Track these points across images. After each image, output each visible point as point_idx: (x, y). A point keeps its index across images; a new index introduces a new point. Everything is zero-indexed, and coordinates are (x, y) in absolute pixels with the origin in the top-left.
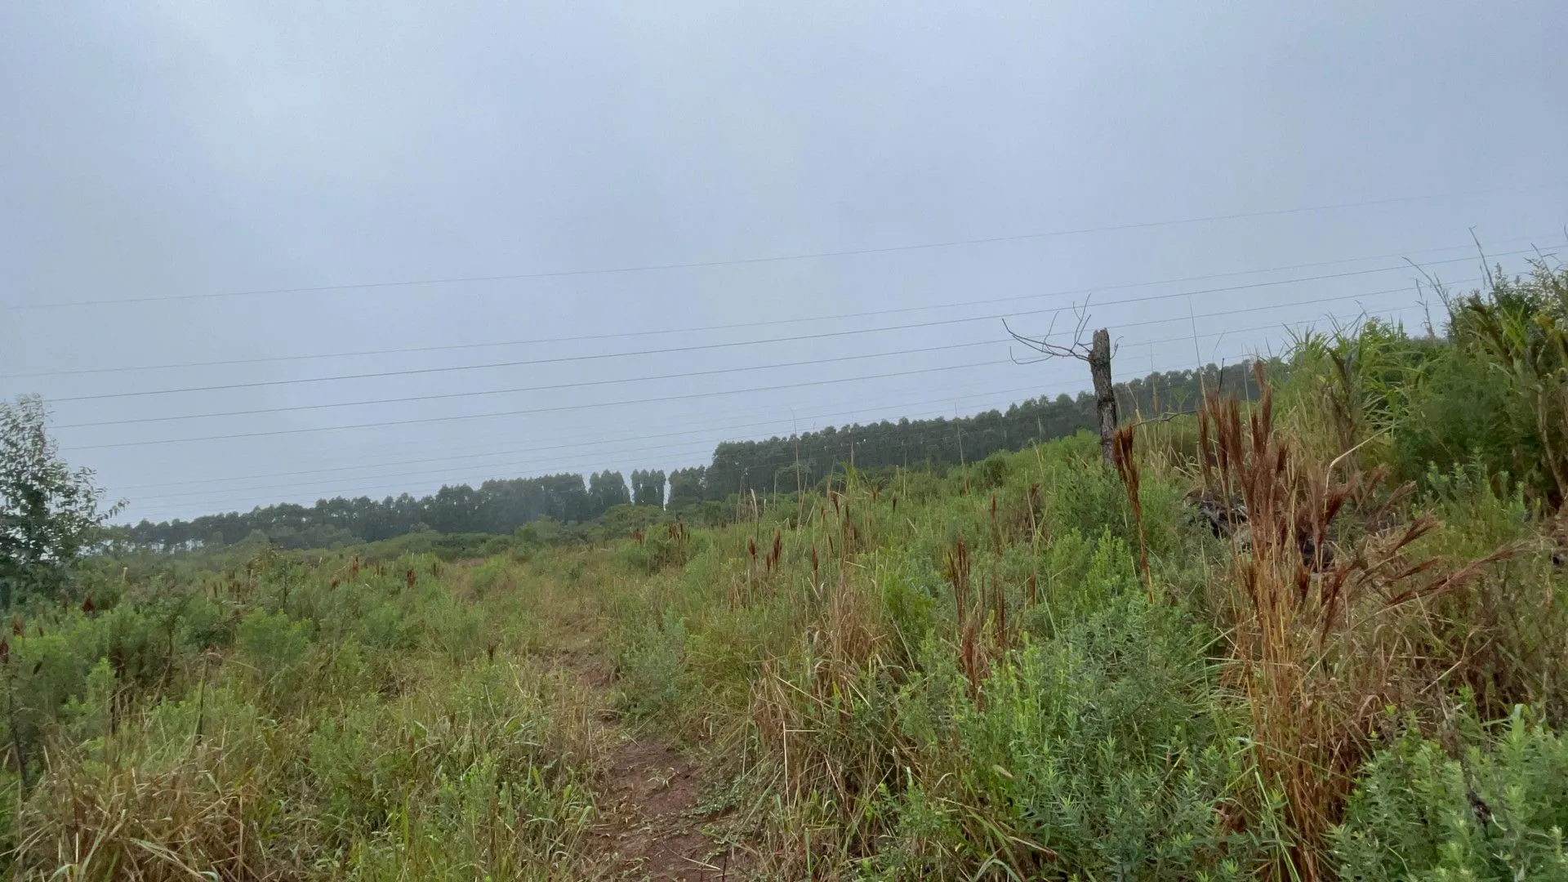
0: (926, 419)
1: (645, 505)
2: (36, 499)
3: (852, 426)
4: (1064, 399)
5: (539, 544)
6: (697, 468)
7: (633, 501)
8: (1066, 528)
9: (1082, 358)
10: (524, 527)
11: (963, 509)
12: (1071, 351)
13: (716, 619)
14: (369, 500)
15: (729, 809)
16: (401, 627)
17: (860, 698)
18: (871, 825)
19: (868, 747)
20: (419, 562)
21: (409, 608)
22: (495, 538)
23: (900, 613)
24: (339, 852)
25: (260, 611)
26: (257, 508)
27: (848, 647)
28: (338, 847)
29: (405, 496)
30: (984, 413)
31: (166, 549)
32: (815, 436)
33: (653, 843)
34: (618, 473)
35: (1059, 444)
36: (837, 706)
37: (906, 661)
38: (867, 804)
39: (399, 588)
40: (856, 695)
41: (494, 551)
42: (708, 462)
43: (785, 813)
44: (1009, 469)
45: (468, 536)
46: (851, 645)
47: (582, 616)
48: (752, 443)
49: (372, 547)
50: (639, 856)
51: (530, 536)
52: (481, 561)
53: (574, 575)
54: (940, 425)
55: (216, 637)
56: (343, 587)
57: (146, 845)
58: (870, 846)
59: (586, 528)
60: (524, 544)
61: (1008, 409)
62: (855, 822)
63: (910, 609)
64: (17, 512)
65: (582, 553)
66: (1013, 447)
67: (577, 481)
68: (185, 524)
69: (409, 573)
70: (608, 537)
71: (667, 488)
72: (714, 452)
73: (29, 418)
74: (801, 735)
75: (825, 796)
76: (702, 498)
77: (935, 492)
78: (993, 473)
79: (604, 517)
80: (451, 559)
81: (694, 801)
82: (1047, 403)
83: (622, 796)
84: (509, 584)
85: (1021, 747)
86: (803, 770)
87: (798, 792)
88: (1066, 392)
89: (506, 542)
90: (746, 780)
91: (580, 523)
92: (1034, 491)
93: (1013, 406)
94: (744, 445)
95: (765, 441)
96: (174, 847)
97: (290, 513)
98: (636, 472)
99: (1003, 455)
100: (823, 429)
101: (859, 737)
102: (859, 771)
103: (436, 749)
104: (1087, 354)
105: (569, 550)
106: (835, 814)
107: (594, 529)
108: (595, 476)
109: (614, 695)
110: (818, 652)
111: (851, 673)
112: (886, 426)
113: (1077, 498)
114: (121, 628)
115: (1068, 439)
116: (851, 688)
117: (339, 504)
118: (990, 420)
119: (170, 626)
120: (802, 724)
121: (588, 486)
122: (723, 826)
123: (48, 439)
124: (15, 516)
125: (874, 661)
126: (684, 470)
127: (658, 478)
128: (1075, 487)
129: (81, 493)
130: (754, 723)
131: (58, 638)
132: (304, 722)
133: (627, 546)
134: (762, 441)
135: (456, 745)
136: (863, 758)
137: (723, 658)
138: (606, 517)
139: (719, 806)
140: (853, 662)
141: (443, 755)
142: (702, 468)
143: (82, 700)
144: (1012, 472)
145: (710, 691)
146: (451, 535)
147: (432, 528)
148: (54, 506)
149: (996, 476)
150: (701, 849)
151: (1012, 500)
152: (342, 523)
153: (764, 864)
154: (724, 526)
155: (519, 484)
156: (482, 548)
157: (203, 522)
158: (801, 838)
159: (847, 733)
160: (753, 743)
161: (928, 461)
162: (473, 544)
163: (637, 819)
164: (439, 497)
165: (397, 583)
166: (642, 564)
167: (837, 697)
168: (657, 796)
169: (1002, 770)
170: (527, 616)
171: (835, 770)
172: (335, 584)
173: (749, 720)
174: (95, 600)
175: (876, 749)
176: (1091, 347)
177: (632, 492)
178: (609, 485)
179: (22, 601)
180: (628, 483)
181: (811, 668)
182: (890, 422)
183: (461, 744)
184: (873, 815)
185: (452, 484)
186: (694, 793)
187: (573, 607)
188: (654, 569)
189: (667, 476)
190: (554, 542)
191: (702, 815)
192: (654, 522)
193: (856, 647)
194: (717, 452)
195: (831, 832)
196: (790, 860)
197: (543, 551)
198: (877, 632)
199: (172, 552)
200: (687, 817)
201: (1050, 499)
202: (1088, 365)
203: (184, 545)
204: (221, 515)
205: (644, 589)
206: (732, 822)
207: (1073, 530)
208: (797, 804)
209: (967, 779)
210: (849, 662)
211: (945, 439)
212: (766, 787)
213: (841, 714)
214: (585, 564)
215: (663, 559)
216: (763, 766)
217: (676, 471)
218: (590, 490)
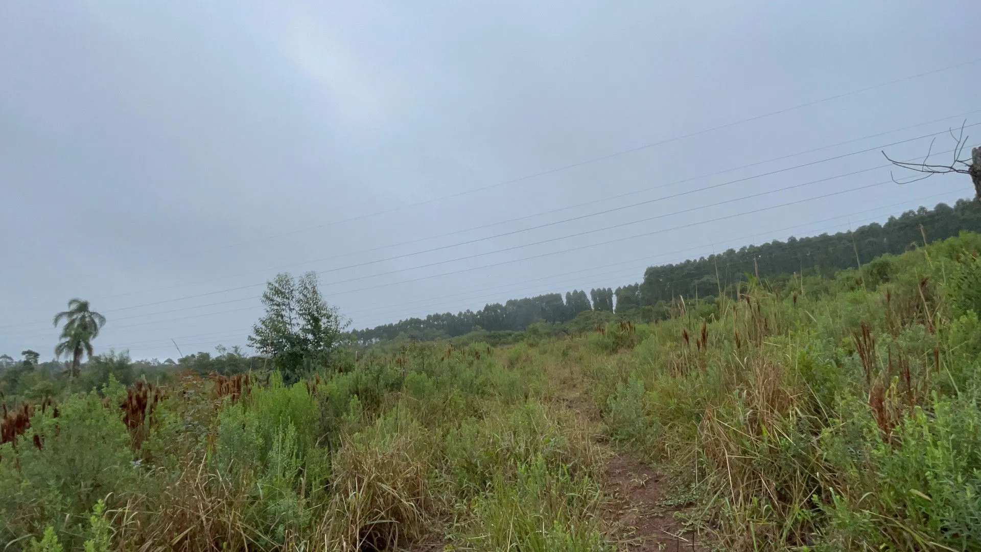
0: (811, 236)
1: (601, 310)
2: (316, 320)
3: (748, 247)
4: (941, 208)
5: (541, 336)
6: (633, 285)
7: (593, 308)
8: (960, 311)
9: (963, 172)
10: (531, 326)
11: (855, 302)
12: (951, 168)
13: (663, 381)
14: (451, 314)
15: (690, 504)
16: (477, 382)
17: (784, 437)
18: (802, 526)
19: (795, 472)
20: (481, 347)
21: (479, 372)
22: (516, 333)
23: (811, 379)
24: (465, 501)
25: (414, 373)
26: (401, 321)
27: (771, 401)
28: (464, 499)
29: (468, 311)
30: (864, 227)
31: (364, 343)
32: (719, 257)
33: (640, 519)
34: (582, 291)
35: (945, 244)
36: (766, 442)
37: (819, 413)
38: (798, 510)
39: (472, 361)
40: (780, 434)
41: (516, 340)
42: (641, 280)
43: (733, 510)
44: (894, 268)
45: (501, 332)
46: (773, 400)
47: (573, 379)
48: (671, 265)
49: (455, 340)
50: (632, 525)
51: (535, 331)
52: (511, 346)
53: (565, 354)
54: (825, 240)
55: (395, 386)
56: (446, 360)
57: (384, 486)
58: (802, 539)
59: (567, 325)
60: (532, 336)
61: (887, 221)
62: (789, 522)
63: (819, 376)
64: (309, 327)
65: (567, 340)
66: (895, 251)
67: (558, 297)
68: (371, 330)
69: (477, 353)
70: (581, 331)
71: (614, 299)
72: (644, 274)
73: (310, 283)
74: (739, 459)
75: (763, 502)
76: (638, 304)
77: (826, 290)
78: (879, 273)
79: (576, 319)
80: (494, 345)
81: (663, 496)
82: (926, 212)
83: (616, 488)
84: (528, 359)
85: (936, 476)
86: (743, 484)
87: (741, 498)
88: (943, 202)
89: (522, 335)
90: (699, 486)
91: (562, 323)
92: (923, 284)
93: (892, 219)
94: (665, 267)
95: (681, 264)
96: (395, 488)
97: (415, 323)
98: (593, 290)
99: (886, 257)
100: (725, 251)
101: (786, 464)
102: (788, 487)
103: (508, 450)
104: (967, 168)
105: (559, 339)
106: (771, 515)
107: (571, 326)
108: (568, 294)
109: (600, 427)
110: (747, 405)
111: (776, 419)
112: (777, 245)
113: (969, 286)
114: (357, 381)
115: (951, 239)
116: (777, 430)
117: (437, 317)
118: (870, 232)
119: (377, 379)
120: (740, 452)
121: (565, 301)
122: (687, 514)
123: (318, 292)
124: (308, 329)
125: (794, 412)
126: (625, 287)
127: (609, 293)
128: (966, 278)
129: (333, 317)
130: (701, 450)
131: (332, 385)
132: (439, 431)
133: (594, 336)
134: (679, 263)
135: (517, 448)
136: (791, 480)
137: (673, 407)
138: (578, 319)
139: (681, 501)
140: (776, 412)
141: (512, 453)
142: (637, 285)
143: (348, 415)
144: (897, 271)
145: (666, 428)
146: (492, 332)
147: (483, 328)
148: (323, 323)
149: (882, 274)
150: (673, 527)
151: (900, 292)
152: (439, 327)
153: (722, 542)
154: (656, 322)
155: (526, 301)
156: (510, 339)
157: (379, 328)
158: (747, 527)
159: (776, 461)
160: (701, 463)
161: (817, 267)
162: (504, 336)
163: (627, 503)
164: (484, 311)
165: (471, 358)
166: (606, 347)
167: (766, 434)
168: (638, 490)
169: (920, 494)
170: (543, 377)
171: (770, 485)
172: (443, 359)
173: (697, 449)
174: (343, 367)
175: (802, 474)
176: (971, 162)
177: (592, 303)
178: (578, 299)
179: (314, 369)
180: (589, 297)
181: (743, 415)
182: (780, 241)
183: (520, 448)
184: (804, 519)
185: (491, 303)
186: (663, 492)
187: (566, 373)
188: (614, 351)
189: (614, 291)
190: (549, 335)
191: (671, 505)
192: (608, 321)
193: (777, 401)
194: (646, 274)
195: (770, 527)
196: (741, 541)
197: (543, 341)
198: (795, 392)
199: (367, 345)
200: (660, 506)
201: (942, 288)
202: (969, 177)
203: (371, 341)
204: (386, 325)
205: (610, 363)
206: (693, 512)
207: (968, 311)
208: (741, 505)
209: (887, 497)
210: (772, 411)
211: (830, 249)
212: (715, 493)
213: (770, 447)
214: (570, 348)
215: (617, 344)
216: (712, 478)
217: (620, 288)
218: (567, 302)
